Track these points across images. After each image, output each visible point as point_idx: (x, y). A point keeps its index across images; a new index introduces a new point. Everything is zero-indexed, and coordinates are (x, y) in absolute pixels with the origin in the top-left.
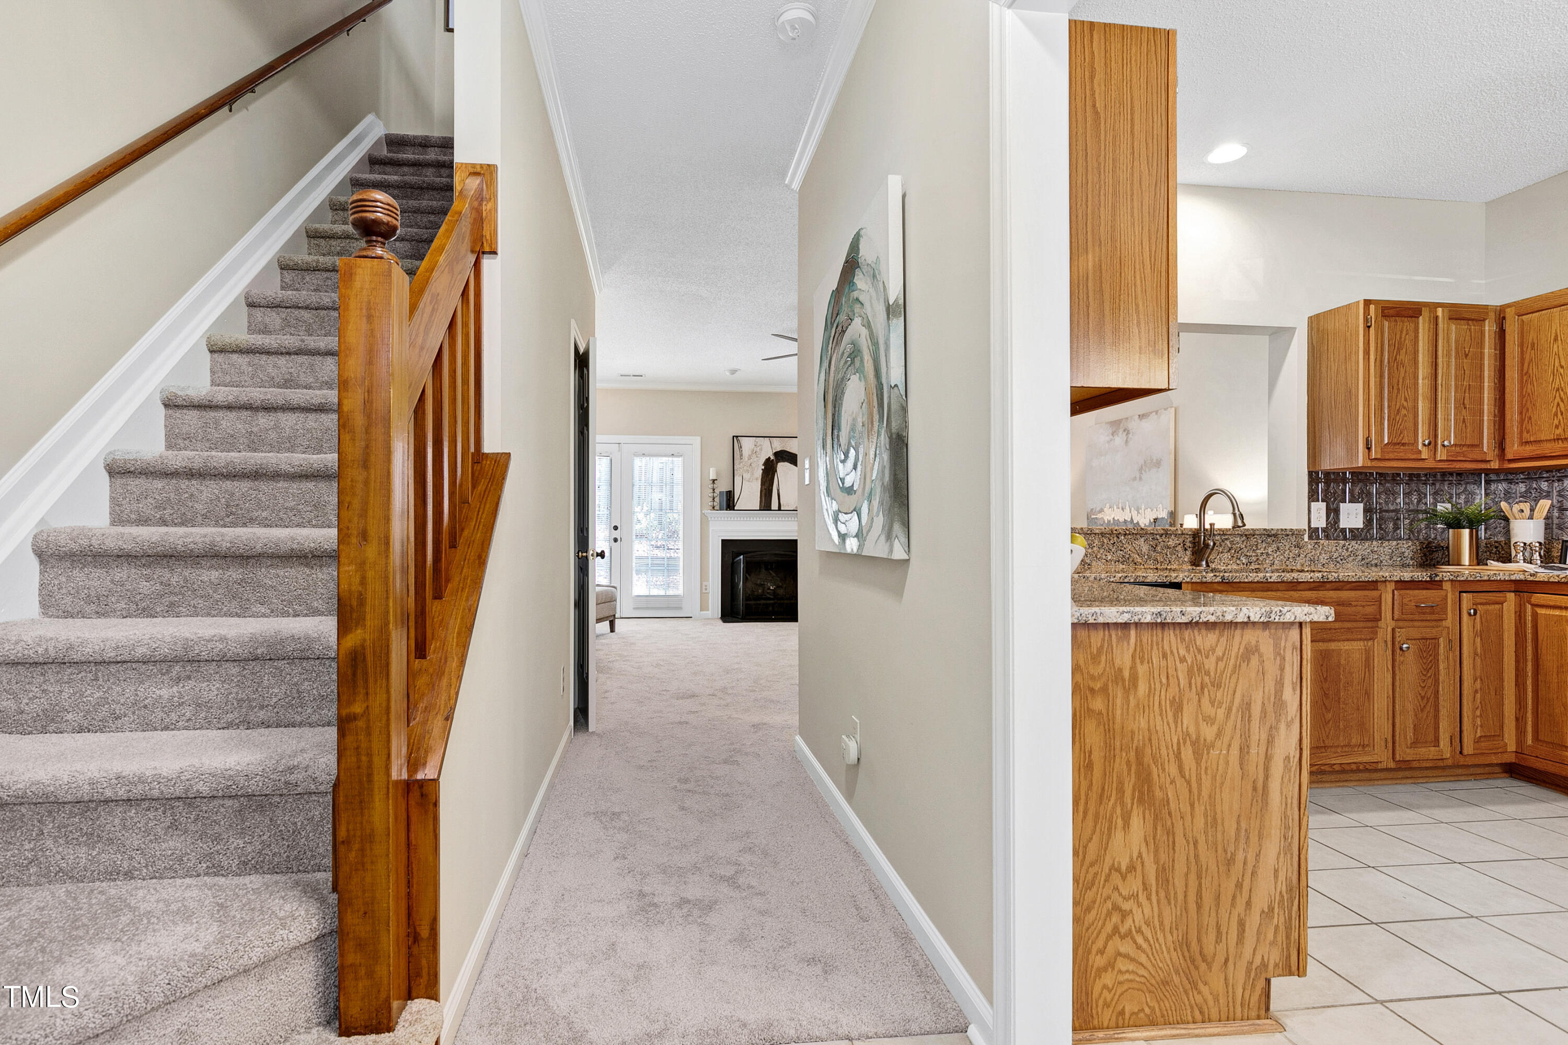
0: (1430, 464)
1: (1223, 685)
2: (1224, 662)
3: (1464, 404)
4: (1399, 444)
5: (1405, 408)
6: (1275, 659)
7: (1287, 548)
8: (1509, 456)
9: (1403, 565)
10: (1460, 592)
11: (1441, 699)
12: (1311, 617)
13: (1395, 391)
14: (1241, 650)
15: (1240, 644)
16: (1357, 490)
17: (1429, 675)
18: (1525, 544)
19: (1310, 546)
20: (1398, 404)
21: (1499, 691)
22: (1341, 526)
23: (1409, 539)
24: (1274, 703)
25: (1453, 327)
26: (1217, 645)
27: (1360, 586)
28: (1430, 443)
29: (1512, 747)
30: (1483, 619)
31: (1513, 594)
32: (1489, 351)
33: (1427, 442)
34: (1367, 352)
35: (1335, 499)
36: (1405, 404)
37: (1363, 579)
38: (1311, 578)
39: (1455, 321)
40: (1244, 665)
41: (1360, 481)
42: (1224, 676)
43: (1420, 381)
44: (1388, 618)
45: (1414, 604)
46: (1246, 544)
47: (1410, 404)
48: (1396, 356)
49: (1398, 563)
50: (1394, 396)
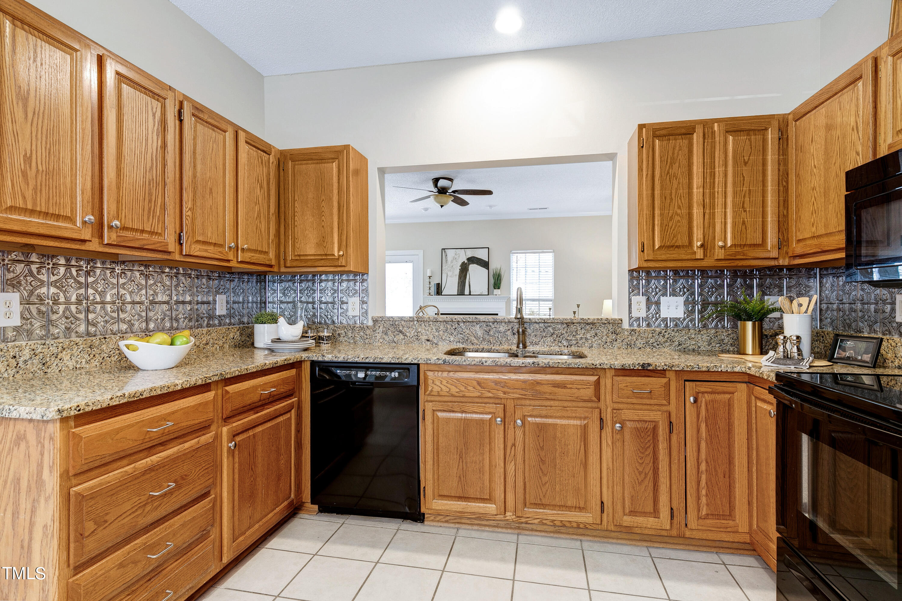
2: (2, 444)
3: (743, 207)
4: (672, 246)
5: (678, 215)
7: (604, 334)
10: (685, 381)
11: (661, 475)
13: (668, 201)
15: (13, 432)
16: (679, 285)
18: (787, 337)
19: (627, 333)
20: (671, 211)
21: (729, 475)
22: (662, 316)
24: (37, 481)
25: (731, 138)
27: (578, 371)
28: (703, 245)
30: (709, 407)
31: (744, 385)
32: (771, 157)
33: (699, 244)
35: (656, 294)
36: (679, 211)
39: (733, 133)
40: (16, 449)
41: (683, 277)
43: (695, 190)
44: (608, 400)
45: (630, 389)
46: (565, 330)
47: (684, 211)
48: (669, 170)
49: (717, 349)
50: (667, 205)
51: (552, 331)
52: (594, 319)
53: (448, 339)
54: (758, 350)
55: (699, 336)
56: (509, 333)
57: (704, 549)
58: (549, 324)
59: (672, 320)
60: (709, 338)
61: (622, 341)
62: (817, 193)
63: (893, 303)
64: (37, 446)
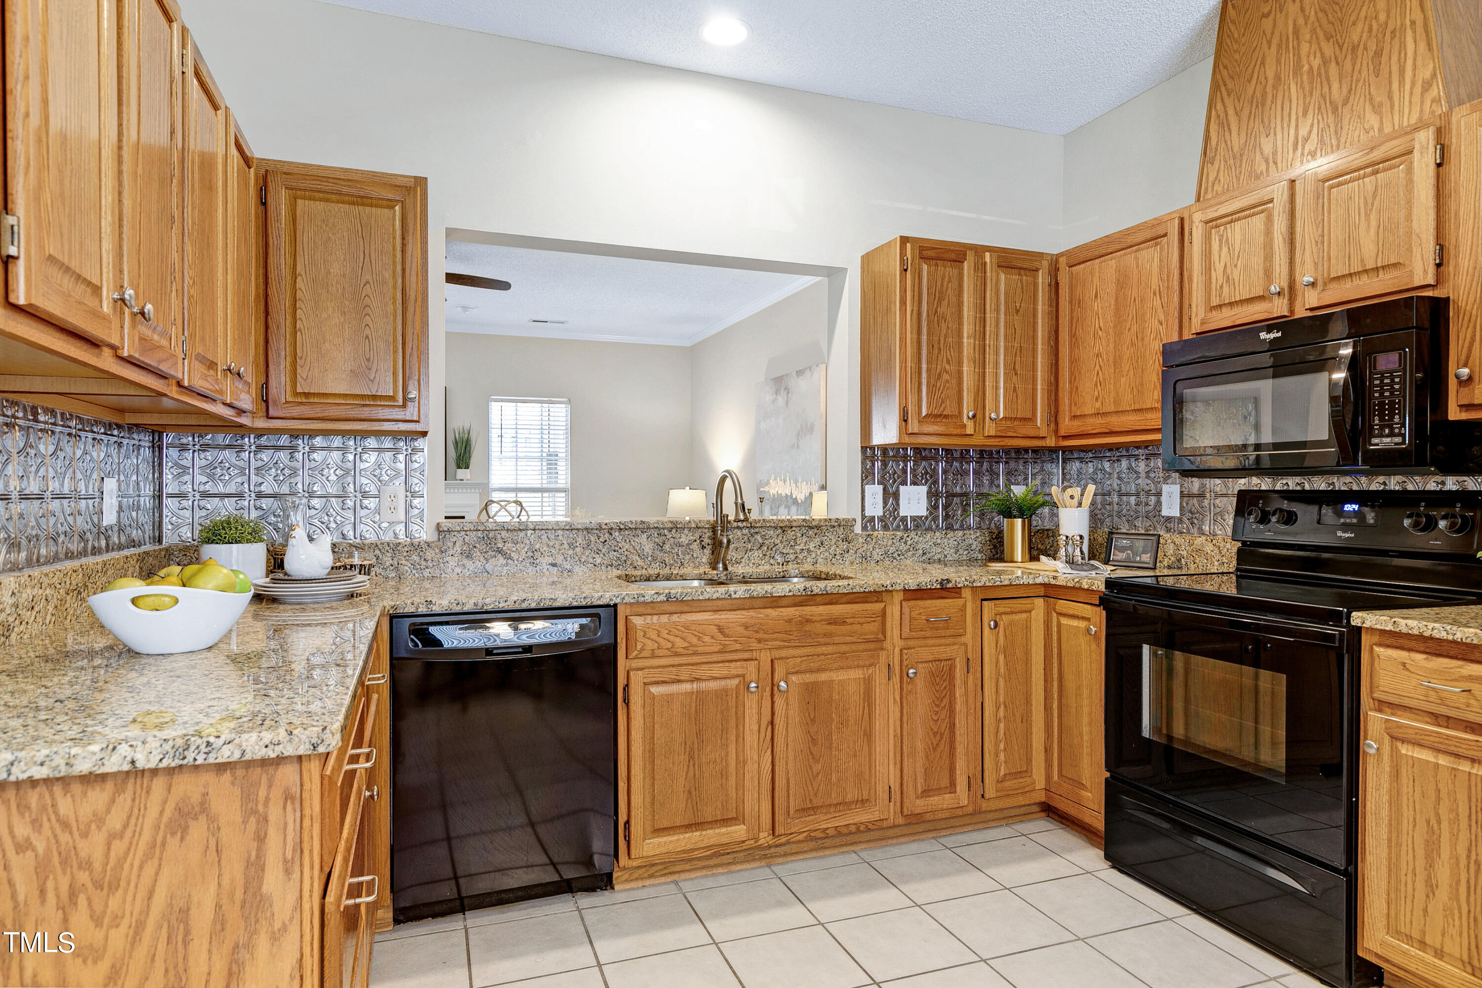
0: (978, 440)
1: (123, 883)
2: (126, 839)
3: (1014, 369)
4: (940, 416)
5: (947, 372)
6: (245, 822)
7: (833, 542)
8: (1062, 433)
9: (970, 560)
10: (982, 600)
11: (958, 733)
13: (936, 351)
14: (168, 813)
15: (165, 802)
16: (920, 470)
17: (943, 705)
18: (1067, 537)
19: (861, 540)
20: (939, 367)
21: (1027, 719)
22: (901, 514)
23: (977, 528)
24: (244, 902)
25: (1003, 276)
26: (108, 811)
27: (858, 598)
28: (974, 416)
29: (1041, 784)
30: (1007, 632)
31: (1041, 600)
32: (1041, 307)
33: (971, 414)
34: (903, 302)
35: (894, 482)
36: (947, 367)
37: (857, 589)
39: (1005, 269)
40: (174, 842)
41: (924, 458)
42: (126, 866)
43: (965, 340)
44: (895, 637)
45: (924, 617)
46: (780, 538)
47: (953, 368)
48: (937, 308)
49: (965, 558)
50: (934, 357)
51: (761, 541)
52: (820, 520)
53: (591, 560)
54: (1027, 556)
55: (946, 540)
56: (695, 546)
57: (994, 824)
58: (757, 530)
59: (913, 519)
60: (956, 543)
61: (856, 552)
62: (1103, 360)
63: (1159, 494)
64: (243, 822)
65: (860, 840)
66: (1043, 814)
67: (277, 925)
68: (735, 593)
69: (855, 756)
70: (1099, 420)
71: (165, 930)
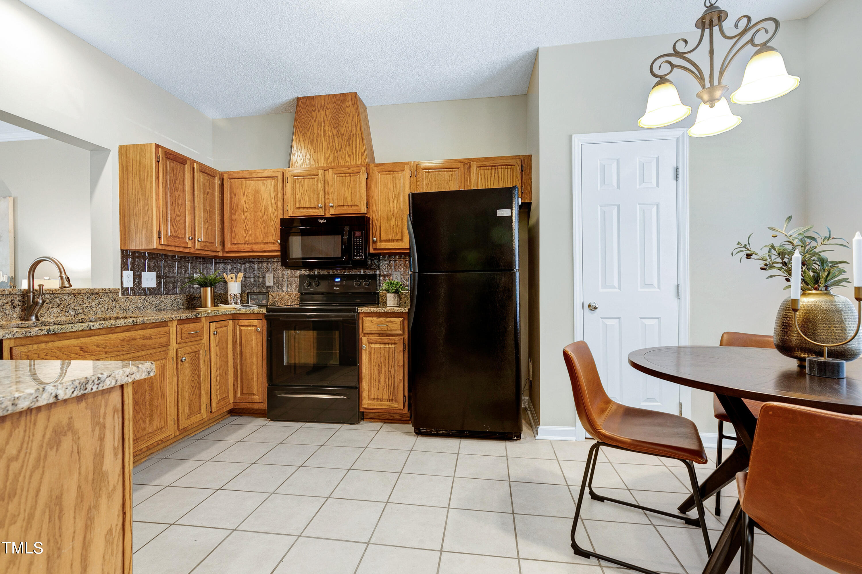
0: (192, 251)
1: (18, 492)
2: (20, 460)
3: (207, 220)
4: (176, 237)
5: (179, 216)
6: (93, 431)
7: (107, 301)
8: (227, 250)
9: (178, 309)
10: (210, 322)
11: (202, 385)
12: (133, 376)
13: (174, 205)
14: (48, 436)
15: (46, 428)
16: (152, 264)
17: (196, 373)
18: (234, 295)
19: (123, 300)
20: (175, 213)
21: (227, 374)
22: (143, 286)
23: (181, 293)
24: (93, 480)
25: (202, 176)
26: (7, 443)
27: (157, 325)
28: (192, 239)
29: (232, 400)
30: (220, 336)
31: (231, 321)
32: (217, 194)
33: (190, 238)
34: (157, 177)
35: (139, 269)
36: (179, 214)
38: (125, 323)
39: (202, 173)
40: (52, 453)
41: (154, 258)
42: (21, 479)
43: (187, 202)
44: (174, 343)
45: (187, 333)
46: (72, 300)
47: (182, 215)
48: (174, 184)
49: (176, 308)
50: (173, 207)
51: (59, 302)
52: (99, 289)
54: (213, 304)
55: (167, 300)
56: (7, 307)
57: (212, 425)
58: (56, 295)
59: (149, 289)
60: (171, 301)
61: (120, 307)
62: (248, 221)
63: (264, 277)
64: (92, 431)
65: (154, 451)
66: (229, 415)
67: (111, 488)
68: (93, 326)
69: (158, 406)
70: (247, 246)
71: (47, 514)
